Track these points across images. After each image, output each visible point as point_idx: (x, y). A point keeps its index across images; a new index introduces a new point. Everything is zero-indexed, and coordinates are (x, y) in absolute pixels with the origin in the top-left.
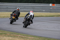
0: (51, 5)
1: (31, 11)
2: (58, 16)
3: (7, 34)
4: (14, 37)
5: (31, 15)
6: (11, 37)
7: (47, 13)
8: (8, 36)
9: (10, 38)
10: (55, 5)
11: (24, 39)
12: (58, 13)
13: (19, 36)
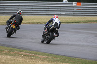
0: (74, 4)
1: (56, 16)
2: (86, 22)
3: (3, 51)
4: (16, 55)
5: (56, 23)
6: (10, 55)
7: (68, 17)
8: (6, 54)
9: (9, 57)
10: (82, 5)
11: (31, 59)
12: (86, 17)
13: (24, 53)
